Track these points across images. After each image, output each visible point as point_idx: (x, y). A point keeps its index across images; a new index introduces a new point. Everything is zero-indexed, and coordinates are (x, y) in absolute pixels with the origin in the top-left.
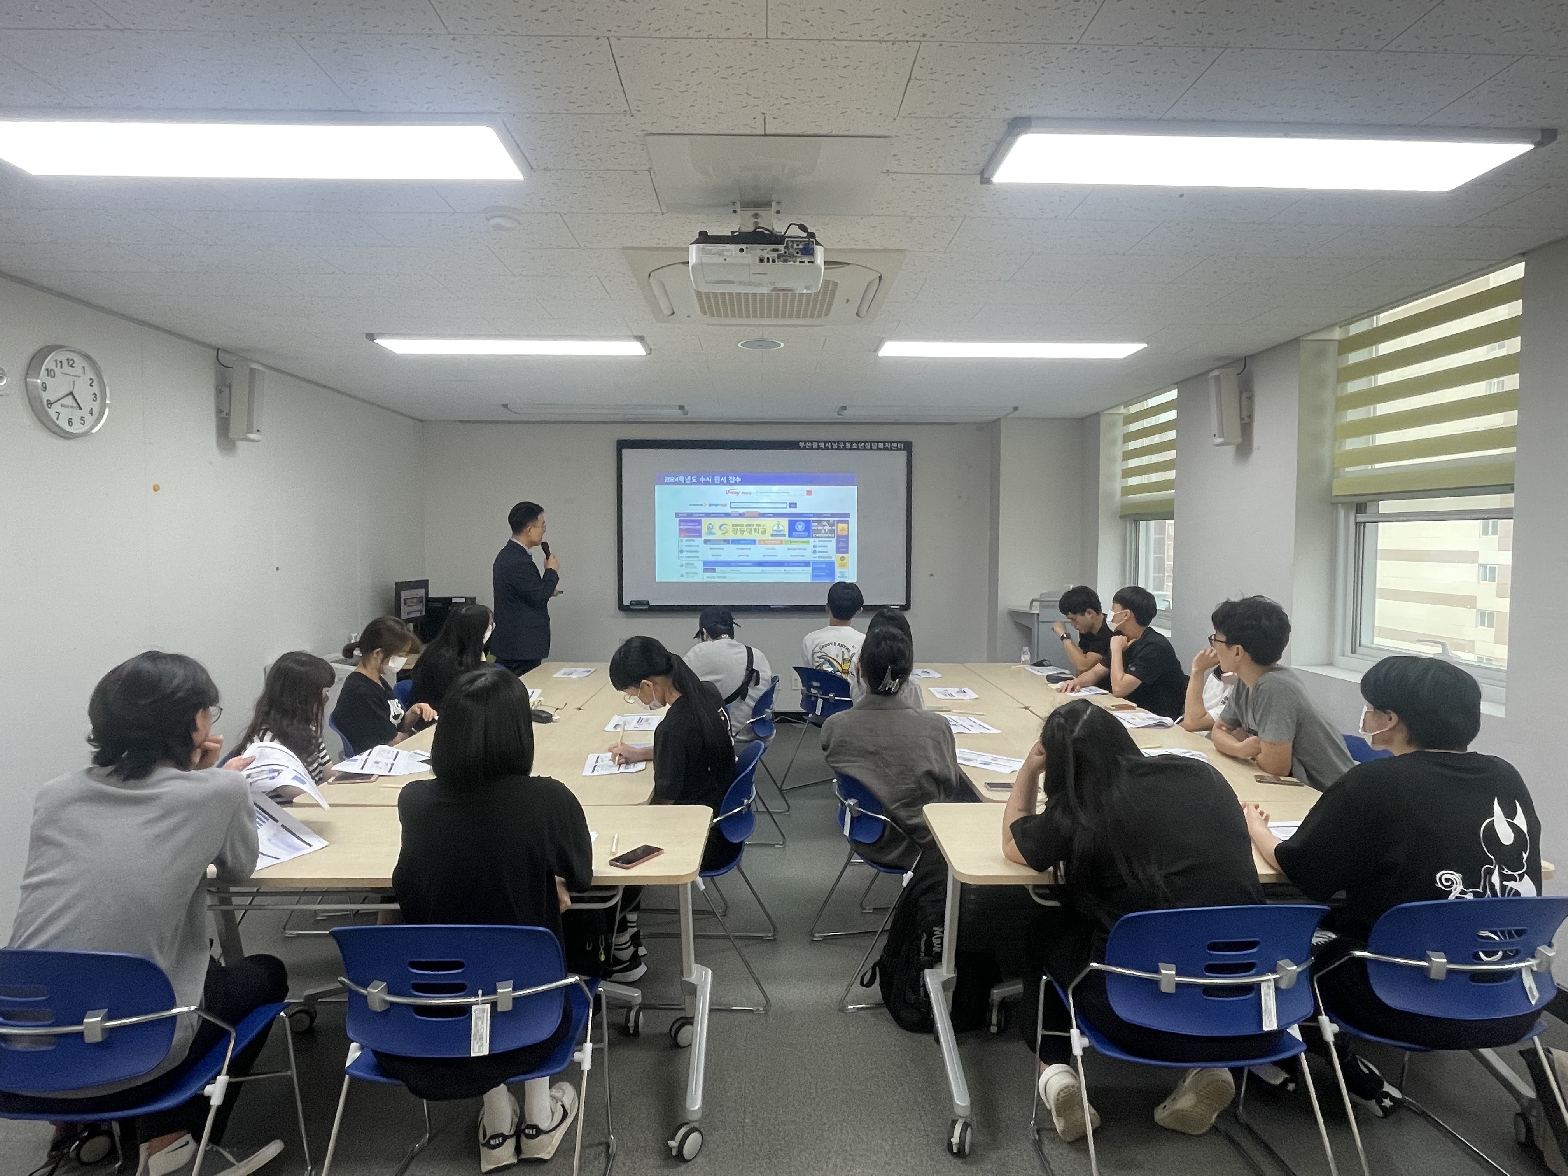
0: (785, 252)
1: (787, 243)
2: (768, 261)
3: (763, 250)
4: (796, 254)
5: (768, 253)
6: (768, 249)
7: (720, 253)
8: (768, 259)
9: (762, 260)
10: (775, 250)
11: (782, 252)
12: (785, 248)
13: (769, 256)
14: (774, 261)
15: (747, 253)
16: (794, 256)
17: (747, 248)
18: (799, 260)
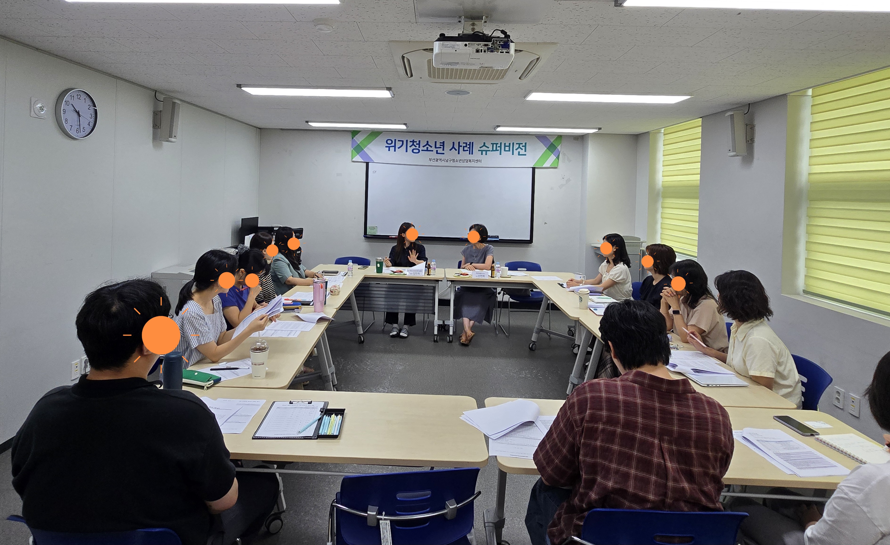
0: (492, 46)
1: (493, 42)
2: (481, 52)
3: (478, 45)
4: (498, 48)
5: (482, 47)
6: (482, 45)
7: (453, 47)
8: (481, 50)
9: (477, 51)
10: (485, 45)
11: (490, 47)
12: (492, 44)
13: (482, 48)
14: (485, 52)
15: (468, 47)
16: (497, 49)
17: (469, 44)
18: (500, 51)
